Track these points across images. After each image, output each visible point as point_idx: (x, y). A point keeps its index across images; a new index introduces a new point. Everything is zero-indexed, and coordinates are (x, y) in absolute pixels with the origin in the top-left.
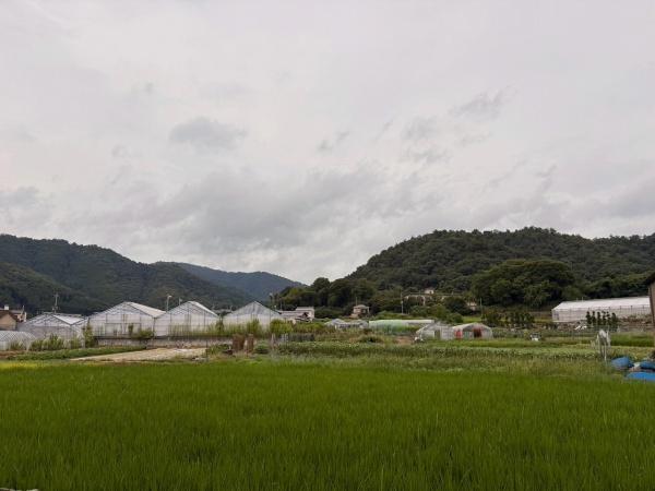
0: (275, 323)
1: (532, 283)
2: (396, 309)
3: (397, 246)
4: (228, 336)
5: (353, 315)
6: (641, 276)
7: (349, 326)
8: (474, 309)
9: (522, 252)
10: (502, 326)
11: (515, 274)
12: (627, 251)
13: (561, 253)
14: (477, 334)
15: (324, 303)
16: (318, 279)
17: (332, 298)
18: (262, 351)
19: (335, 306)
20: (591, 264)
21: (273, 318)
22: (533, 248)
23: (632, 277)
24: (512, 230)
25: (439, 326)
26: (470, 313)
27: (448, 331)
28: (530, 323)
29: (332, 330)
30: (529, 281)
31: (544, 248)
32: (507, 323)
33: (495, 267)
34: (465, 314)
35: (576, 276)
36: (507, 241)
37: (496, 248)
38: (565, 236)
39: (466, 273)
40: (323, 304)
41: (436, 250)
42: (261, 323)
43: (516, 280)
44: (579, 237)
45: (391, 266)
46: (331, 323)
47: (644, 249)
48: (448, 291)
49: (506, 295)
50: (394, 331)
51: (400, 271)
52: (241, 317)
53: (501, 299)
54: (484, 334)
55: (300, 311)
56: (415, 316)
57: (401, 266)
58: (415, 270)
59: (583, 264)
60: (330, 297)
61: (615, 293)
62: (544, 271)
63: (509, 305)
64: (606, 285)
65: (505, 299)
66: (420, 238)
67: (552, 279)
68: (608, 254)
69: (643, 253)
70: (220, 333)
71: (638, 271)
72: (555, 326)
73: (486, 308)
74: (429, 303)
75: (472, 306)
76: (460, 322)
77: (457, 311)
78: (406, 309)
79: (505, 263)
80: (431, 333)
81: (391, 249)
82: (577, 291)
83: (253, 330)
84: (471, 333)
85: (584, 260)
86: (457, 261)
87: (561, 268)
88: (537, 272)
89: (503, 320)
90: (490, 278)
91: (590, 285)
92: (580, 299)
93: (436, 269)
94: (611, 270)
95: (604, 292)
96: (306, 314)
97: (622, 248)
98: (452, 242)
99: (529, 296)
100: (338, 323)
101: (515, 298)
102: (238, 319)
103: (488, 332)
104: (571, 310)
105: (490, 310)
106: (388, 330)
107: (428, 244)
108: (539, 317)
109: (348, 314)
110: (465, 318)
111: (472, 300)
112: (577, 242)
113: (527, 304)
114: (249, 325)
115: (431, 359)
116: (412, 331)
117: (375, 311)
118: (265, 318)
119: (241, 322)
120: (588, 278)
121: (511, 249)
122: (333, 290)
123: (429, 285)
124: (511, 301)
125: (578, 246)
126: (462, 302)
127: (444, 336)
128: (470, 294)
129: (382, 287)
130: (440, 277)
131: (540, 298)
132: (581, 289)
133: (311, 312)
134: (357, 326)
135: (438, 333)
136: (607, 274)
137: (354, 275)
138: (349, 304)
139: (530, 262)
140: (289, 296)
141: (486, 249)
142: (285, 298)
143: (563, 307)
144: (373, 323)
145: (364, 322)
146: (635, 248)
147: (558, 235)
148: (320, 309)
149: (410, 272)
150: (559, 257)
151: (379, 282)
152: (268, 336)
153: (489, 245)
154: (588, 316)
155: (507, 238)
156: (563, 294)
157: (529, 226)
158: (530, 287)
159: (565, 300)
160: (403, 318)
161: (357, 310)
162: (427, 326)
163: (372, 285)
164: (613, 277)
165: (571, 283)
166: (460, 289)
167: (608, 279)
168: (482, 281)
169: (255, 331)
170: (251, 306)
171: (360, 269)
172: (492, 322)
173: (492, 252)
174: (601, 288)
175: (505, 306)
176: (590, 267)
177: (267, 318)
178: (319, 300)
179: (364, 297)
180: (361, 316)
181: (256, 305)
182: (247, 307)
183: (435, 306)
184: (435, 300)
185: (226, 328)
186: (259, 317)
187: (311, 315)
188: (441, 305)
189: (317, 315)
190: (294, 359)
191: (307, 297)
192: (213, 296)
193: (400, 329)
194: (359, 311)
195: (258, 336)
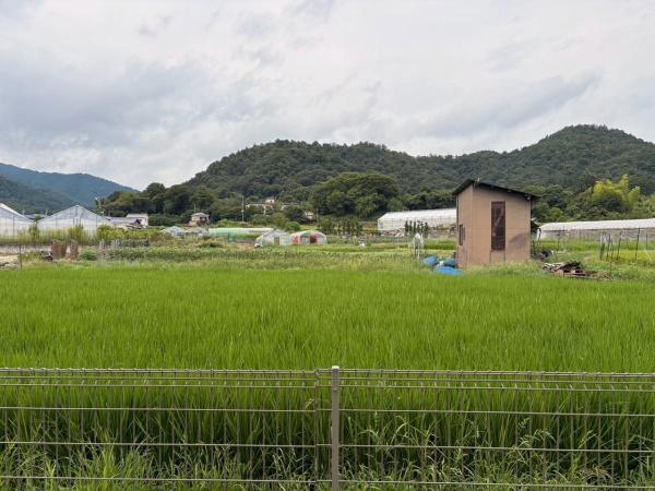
0: (103, 228)
1: (363, 195)
2: (235, 217)
3: (239, 153)
4: (46, 242)
5: (191, 223)
6: (450, 191)
7: (187, 234)
8: (310, 218)
9: (355, 166)
10: (335, 233)
11: (349, 186)
12: (441, 169)
13: (389, 168)
14: (313, 240)
15: (159, 209)
16: (152, 185)
17: (168, 205)
18: (90, 257)
19: (171, 213)
20: (413, 179)
21: (100, 224)
22: (366, 163)
23: (443, 192)
24: (349, 145)
25: (280, 233)
26: (308, 222)
27: (286, 238)
28: (359, 231)
29: (169, 237)
30: (361, 193)
31: (375, 163)
32: (339, 231)
33: (332, 179)
34: (302, 223)
35: (400, 190)
36: (344, 155)
37: (334, 161)
38: (394, 153)
39: (305, 183)
40: (157, 211)
41: (278, 159)
42: (85, 229)
43: (349, 192)
44: (405, 154)
45: (232, 174)
46: (168, 230)
47: (455, 168)
48: (288, 200)
49: (340, 206)
50: (235, 238)
51: (241, 180)
52: (61, 222)
53: (335, 209)
54: (319, 240)
55: (132, 218)
56: (255, 224)
57: (242, 174)
58: (254, 179)
59: (407, 179)
60: (166, 204)
61: (428, 206)
62: (374, 184)
63: (340, 215)
64: (423, 198)
65: (339, 209)
66: (262, 147)
67: (380, 192)
68: (426, 171)
69: (455, 172)
70: (35, 240)
71: (448, 187)
72: (379, 234)
73: (322, 218)
74: (270, 212)
75: (310, 215)
76: (297, 229)
77: (296, 219)
78: (247, 217)
79: (341, 175)
80: (271, 239)
81: (232, 155)
82: (399, 203)
83: (77, 237)
84: (307, 240)
85: (407, 175)
86: (297, 171)
87: (389, 182)
88: (367, 184)
89: (336, 228)
90: (326, 189)
91: (410, 198)
92: (401, 210)
93: (277, 179)
94: (429, 186)
95: (420, 204)
96: (138, 222)
97: (437, 165)
98: (293, 152)
99: (359, 207)
100: (175, 230)
101: (348, 209)
102: (52, 224)
103: (322, 239)
104: (393, 220)
105: (325, 219)
106: (228, 237)
107: (271, 153)
108: (367, 226)
109: (186, 221)
110: (302, 226)
111: (309, 210)
112: (402, 159)
113: (358, 214)
114: (71, 231)
115: (272, 260)
116: (252, 238)
117: (215, 219)
118: (91, 224)
119: (61, 228)
120: (409, 192)
121: (346, 162)
122: (169, 197)
123: (270, 194)
124: (343, 211)
125: (404, 162)
126: (300, 211)
127: (282, 243)
128: (308, 204)
130: (281, 187)
131: (369, 209)
132: (403, 201)
133: (144, 219)
134: (196, 234)
135: (277, 239)
136: (425, 189)
137: (192, 182)
138: (188, 211)
139: (364, 175)
140: (118, 203)
141: (325, 161)
142: (114, 203)
143: (387, 217)
144: (213, 231)
145: (204, 230)
146: (449, 167)
147: (388, 152)
148: (153, 216)
149: (251, 181)
150: (387, 172)
151: (219, 190)
152: (95, 243)
153: (328, 158)
154: (406, 225)
155: (345, 152)
156: (388, 206)
157: (363, 142)
158: (361, 199)
159: (388, 211)
160: (243, 226)
161: (195, 218)
162: (267, 234)
163: (211, 192)
164: (429, 191)
165: (395, 196)
166: (299, 199)
167: (425, 193)
168: (320, 192)
169: (79, 237)
170: (73, 210)
171: (199, 175)
172: (327, 230)
173: (329, 165)
174: (418, 201)
175: (338, 216)
176: (412, 182)
177: (94, 223)
178: (153, 208)
179: (204, 204)
180: (201, 223)
181: (80, 209)
182: (68, 211)
183: (275, 215)
184: (275, 209)
185: (41, 234)
186: (84, 222)
187: (144, 223)
188: (281, 215)
189: (151, 223)
190: (127, 264)
191: (140, 203)
192: (21, 198)
193: (241, 236)
194: (198, 219)
195: (83, 243)
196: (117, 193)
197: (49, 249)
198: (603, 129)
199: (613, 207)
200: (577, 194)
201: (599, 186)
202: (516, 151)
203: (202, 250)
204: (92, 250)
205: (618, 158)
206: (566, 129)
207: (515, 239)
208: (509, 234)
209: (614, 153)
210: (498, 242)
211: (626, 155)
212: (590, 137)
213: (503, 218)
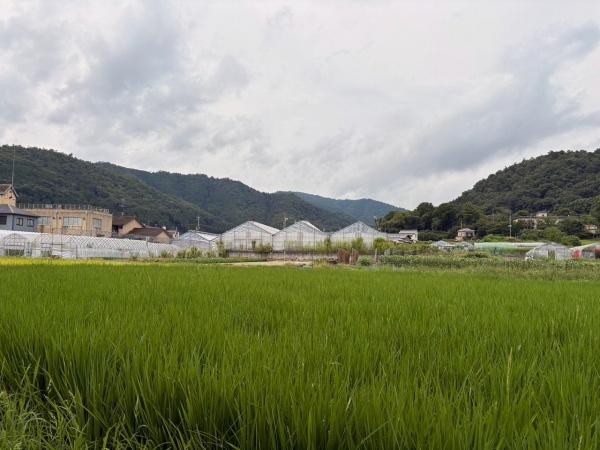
0: (378, 241)
2: (502, 232)
3: (506, 170)
4: (335, 252)
5: (457, 238)
7: (453, 248)
8: (593, 232)
14: (599, 255)
15: (428, 226)
16: (422, 205)
17: (436, 222)
18: (365, 263)
19: (439, 229)
21: (376, 237)
25: (553, 246)
26: (590, 237)
27: (563, 253)
29: (436, 250)
34: (583, 238)
40: (426, 228)
42: (365, 241)
46: (435, 244)
48: (564, 213)
50: (502, 252)
52: (347, 236)
55: (404, 234)
56: (525, 239)
60: (434, 221)
70: (328, 250)
74: (541, 226)
75: (593, 229)
76: (579, 245)
78: (516, 232)
80: (545, 253)
83: (358, 247)
84: (591, 254)
96: (409, 237)
100: (442, 244)
102: (344, 237)
106: (495, 251)
109: (452, 237)
110: (582, 241)
111: (592, 223)
114: (353, 243)
116: (522, 252)
117: (481, 234)
118: (370, 237)
119: (346, 240)
122: (437, 215)
123: (542, 208)
126: (580, 225)
127: (559, 257)
128: (590, 217)
133: (414, 235)
134: (462, 248)
135: (552, 254)
138: (454, 228)
140: (393, 221)
142: (389, 222)
144: (479, 245)
145: (470, 245)
148: (423, 232)
151: (486, 206)
152: (371, 253)
160: (511, 241)
161: (461, 233)
162: (538, 248)
166: (579, 212)
170: (356, 226)
171: (465, 194)
177: (370, 236)
178: (423, 224)
179: (470, 220)
180: (467, 238)
181: (360, 225)
182: (352, 226)
183: (548, 229)
184: (549, 223)
185: (333, 245)
186: (363, 235)
187: (414, 238)
188: (555, 228)
189: (420, 238)
190: (394, 268)
191: (410, 221)
192: (324, 220)
193: (509, 250)
194: (464, 235)
195: (363, 253)
196: (392, 213)
197: (335, 257)
203: (467, 260)
204: (368, 258)
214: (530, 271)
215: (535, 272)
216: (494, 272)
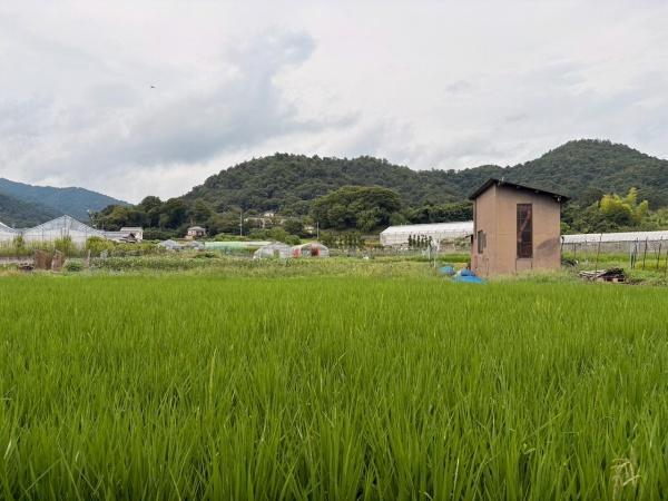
0: (92, 240)
1: (365, 208)
2: (233, 231)
3: (237, 167)
4: (30, 254)
5: (187, 237)
6: (454, 205)
7: (183, 248)
8: (311, 232)
9: (357, 180)
10: (337, 247)
11: (350, 200)
12: (444, 183)
13: (389, 182)
14: (315, 253)
15: (155, 223)
16: (148, 198)
17: (164, 219)
18: (75, 268)
19: (167, 227)
20: (414, 193)
21: (90, 235)
22: (367, 177)
23: (446, 206)
24: (350, 159)
25: (278, 245)
26: (308, 236)
27: (285, 251)
28: (362, 244)
29: (163, 250)
30: (362, 206)
31: (377, 177)
32: (341, 244)
33: (331, 192)
34: (303, 237)
35: (402, 204)
36: (345, 169)
37: (335, 175)
38: (396, 167)
39: (305, 197)
40: (152, 226)
41: (278, 172)
42: (74, 240)
43: (350, 206)
44: (407, 169)
45: (230, 187)
46: (163, 243)
47: (457, 182)
48: (287, 214)
49: (341, 220)
50: (232, 252)
51: (239, 193)
52: (48, 233)
53: (336, 223)
54: (321, 253)
55: (126, 231)
56: (254, 238)
57: (241, 187)
58: (254, 193)
59: (408, 194)
60: (162, 218)
61: (431, 219)
62: (376, 198)
63: (344, 229)
64: (426, 212)
65: (340, 223)
66: (261, 160)
67: (382, 206)
68: (428, 185)
69: (457, 186)
70: (20, 251)
71: (451, 201)
72: (381, 247)
73: (322, 232)
74: (269, 226)
75: (310, 229)
76: (298, 243)
77: (296, 233)
78: (246, 231)
79: (341, 189)
80: (270, 252)
81: (230, 169)
82: (402, 217)
83: (65, 248)
84: (309, 252)
85: (409, 189)
86: (296, 185)
87: (391, 195)
88: (369, 198)
89: (338, 242)
90: (327, 203)
91: (413, 212)
92: (404, 224)
93: (277, 193)
94: (431, 200)
95: (423, 218)
96: (132, 235)
97: (440, 180)
98: (293, 165)
99: (361, 221)
100: (171, 244)
101: (349, 222)
102: (38, 236)
103: (324, 251)
104: (396, 234)
105: (325, 233)
106: (225, 250)
107: (270, 167)
108: (369, 240)
109: (182, 235)
110: (302, 241)
111: (309, 224)
112: (404, 173)
113: (359, 228)
114: (57, 242)
116: (251, 251)
117: (212, 233)
118: (80, 235)
119: (48, 239)
120: (411, 206)
121: (347, 176)
122: (165, 211)
123: (269, 208)
124: (344, 226)
125: (405, 177)
126: (300, 225)
127: (282, 255)
128: (308, 218)
129: (220, 209)
130: (280, 201)
131: (370, 223)
132: (405, 215)
133: (139, 233)
134: (192, 247)
135: (277, 252)
136: (428, 203)
137: (189, 195)
138: (184, 226)
139: (365, 188)
140: (113, 217)
141: (326, 175)
142: (107, 217)
143: (390, 231)
144: (210, 244)
145: (201, 244)
146: (451, 181)
147: (390, 166)
148: (149, 230)
149: (250, 195)
150: (389, 186)
151: (216, 204)
152: (83, 255)
153: (327, 171)
154: (410, 239)
155: (345, 166)
156: (391, 220)
157: (365, 155)
158: (363, 212)
159: (392, 225)
160: (241, 240)
161: (192, 232)
162: (265, 247)
163: (209, 206)
164: (432, 205)
165: (398, 210)
166: (299, 213)
167: (428, 207)
168: (320, 206)
170: (61, 220)
171: (196, 189)
172: (328, 243)
173: (329, 178)
174: (421, 215)
175: (339, 230)
176: (414, 196)
177: (83, 234)
178: (149, 221)
179: (201, 218)
180: (197, 237)
181: (68, 220)
182: (56, 221)
183: (274, 229)
184: (275, 223)
185: (26, 246)
186: (72, 233)
187: (139, 236)
188: (279, 228)
189: (145, 237)
191: (134, 217)
193: (238, 250)
194: (194, 233)
195: (71, 255)
196: (112, 207)
197: (29, 262)
198: (607, 143)
199: (621, 220)
200: (584, 207)
201: (606, 200)
202: (520, 165)
203: (196, 260)
204: (77, 261)
205: (622, 172)
206: (569, 144)
207: (544, 245)
208: (537, 240)
209: (619, 168)
210: (525, 248)
211: (630, 170)
212: (593, 151)
213: (530, 222)
214: (255, 269)
215: (260, 270)
216: (222, 272)
